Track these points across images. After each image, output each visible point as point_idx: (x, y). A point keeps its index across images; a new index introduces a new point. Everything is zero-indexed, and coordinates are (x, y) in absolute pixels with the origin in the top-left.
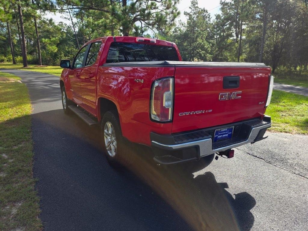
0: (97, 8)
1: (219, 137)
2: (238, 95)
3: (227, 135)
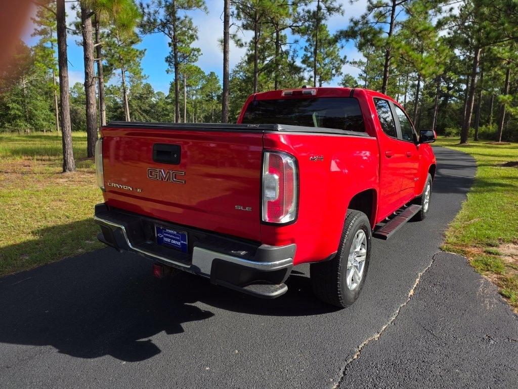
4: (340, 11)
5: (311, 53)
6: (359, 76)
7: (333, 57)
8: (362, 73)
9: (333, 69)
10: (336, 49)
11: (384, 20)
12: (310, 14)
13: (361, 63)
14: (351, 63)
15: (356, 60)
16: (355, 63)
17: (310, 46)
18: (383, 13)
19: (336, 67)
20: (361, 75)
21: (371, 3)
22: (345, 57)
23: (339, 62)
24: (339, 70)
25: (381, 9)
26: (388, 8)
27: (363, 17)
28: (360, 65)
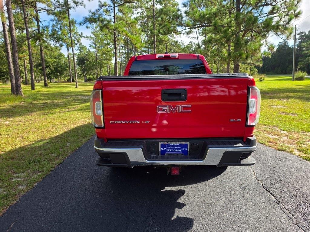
0: (209, 25)
1: (168, 150)
2: (185, 109)
3: (181, 150)
4: (83, 5)
5: (58, 29)
6: (90, 46)
7: (74, 32)
8: (91, 44)
9: (75, 40)
10: (75, 28)
11: (109, 14)
12: (59, 3)
13: (91, 38)
14: (85, 37)
15: (88, 36)
16: (87, 37)
17: (57, 24)
18: (109, 10)
19: (77, 39)
20: (91, 45)
21: (101, 3)
22: (82, 33)
23: (78, 36)
24: (79, 41)
25: (107, 7)
26: (111, 7)
27: (97, 11)
28: (90, 39)
